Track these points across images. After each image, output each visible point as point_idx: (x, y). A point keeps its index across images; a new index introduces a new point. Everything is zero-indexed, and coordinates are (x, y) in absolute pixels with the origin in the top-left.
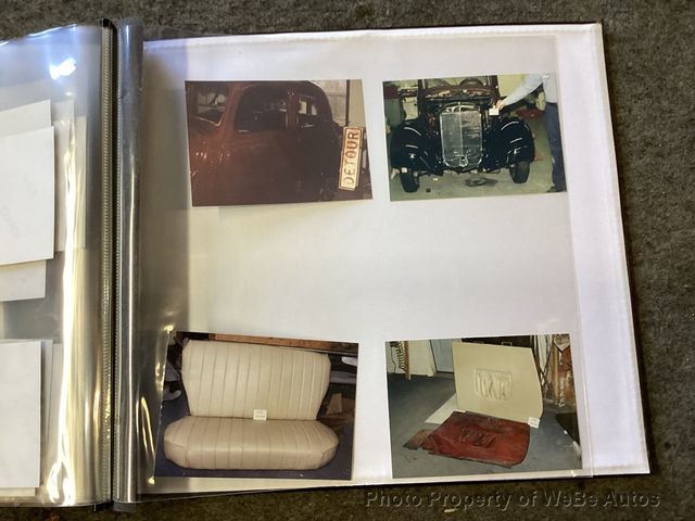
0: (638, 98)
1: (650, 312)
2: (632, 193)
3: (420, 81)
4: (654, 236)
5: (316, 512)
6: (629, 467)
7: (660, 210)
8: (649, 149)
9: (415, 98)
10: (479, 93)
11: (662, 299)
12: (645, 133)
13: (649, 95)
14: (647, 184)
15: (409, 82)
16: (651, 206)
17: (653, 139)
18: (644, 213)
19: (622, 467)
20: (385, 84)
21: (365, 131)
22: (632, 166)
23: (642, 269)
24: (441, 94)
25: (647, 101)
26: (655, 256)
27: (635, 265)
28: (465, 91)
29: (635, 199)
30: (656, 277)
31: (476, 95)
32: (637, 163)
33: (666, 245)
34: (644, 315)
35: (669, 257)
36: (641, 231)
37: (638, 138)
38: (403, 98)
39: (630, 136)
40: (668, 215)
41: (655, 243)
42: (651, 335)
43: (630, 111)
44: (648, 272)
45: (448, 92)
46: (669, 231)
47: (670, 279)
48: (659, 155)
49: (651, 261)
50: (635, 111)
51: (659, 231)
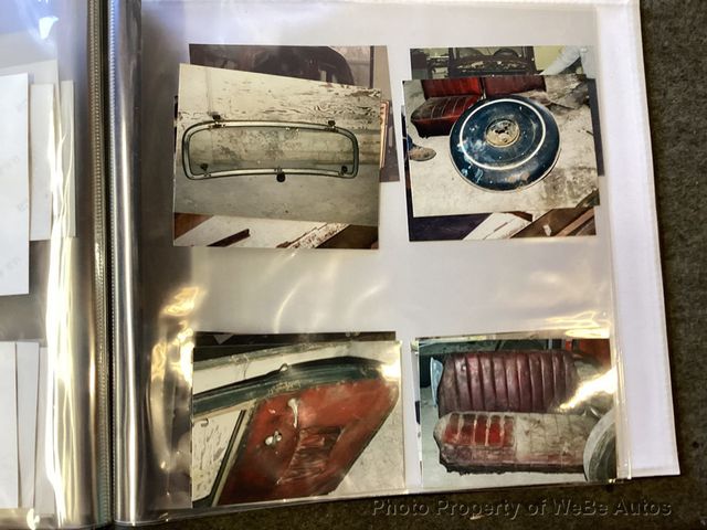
0: (673, 80)
1: (680, 307)
2: (666, 183)
3: (450, 49)
4: (686, 229)
5: (333, 523)
6: (659, 468)
7: (693, 201)
8: (684, 136)
9: (446, 69)
10: (515, 66)
11: (692, 294)
12: (681, 119)
13: (684, 78)
14: (681, 173)
15: (439, 50)
16: (685, 196)
17: (688, 125)
18: (676, 203)
19: (652, 469)
20: (412, 51)
21: (391, 105)
22: (666, 153)
23: (674, 263)
24: (473, 65)
25: (683, 85)
26: (688, 249)
27: (668, 259)
28: (499, 63)
29: (669, 188)
30: (687, 271)
31: (511, 68)
32: (670, 151)
33: (697, 238)
34: (674, 311)
35: (700, 250)
36: (673, 223)
37: (672, 124)
38: (433, 68)
39: (664, 121)
40: (701, 206)
41: (687, 236)
42: (681, 331)
43: (665, 94)
44: (680, 265)
45: (481, 63)
46: (701, 223)
47: (701, 274)
48: (693, 143)
49: (683, 256)
50: (670, 95)
51: (692, 223)
